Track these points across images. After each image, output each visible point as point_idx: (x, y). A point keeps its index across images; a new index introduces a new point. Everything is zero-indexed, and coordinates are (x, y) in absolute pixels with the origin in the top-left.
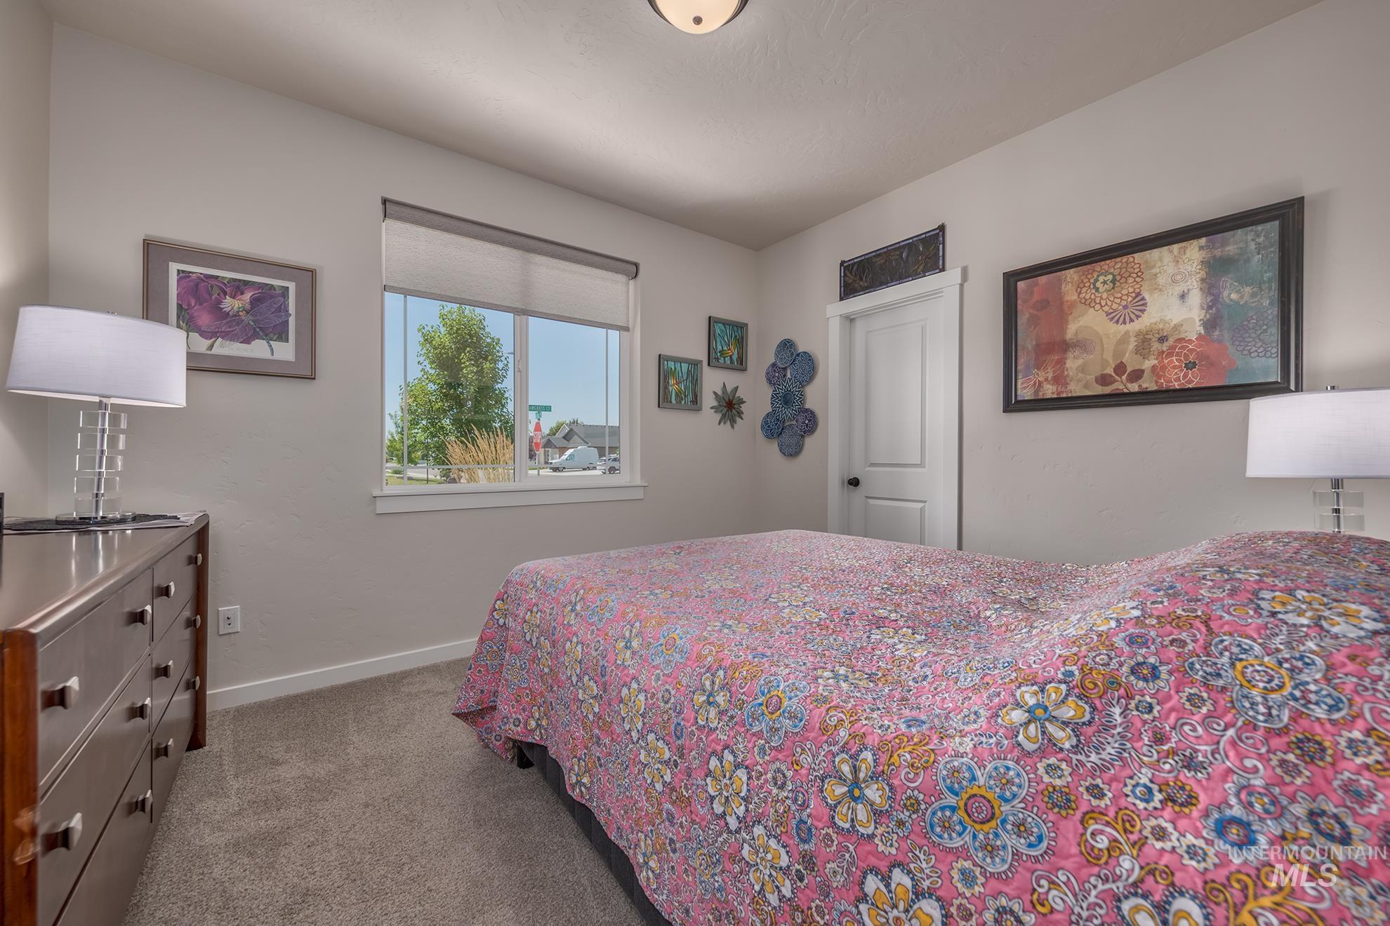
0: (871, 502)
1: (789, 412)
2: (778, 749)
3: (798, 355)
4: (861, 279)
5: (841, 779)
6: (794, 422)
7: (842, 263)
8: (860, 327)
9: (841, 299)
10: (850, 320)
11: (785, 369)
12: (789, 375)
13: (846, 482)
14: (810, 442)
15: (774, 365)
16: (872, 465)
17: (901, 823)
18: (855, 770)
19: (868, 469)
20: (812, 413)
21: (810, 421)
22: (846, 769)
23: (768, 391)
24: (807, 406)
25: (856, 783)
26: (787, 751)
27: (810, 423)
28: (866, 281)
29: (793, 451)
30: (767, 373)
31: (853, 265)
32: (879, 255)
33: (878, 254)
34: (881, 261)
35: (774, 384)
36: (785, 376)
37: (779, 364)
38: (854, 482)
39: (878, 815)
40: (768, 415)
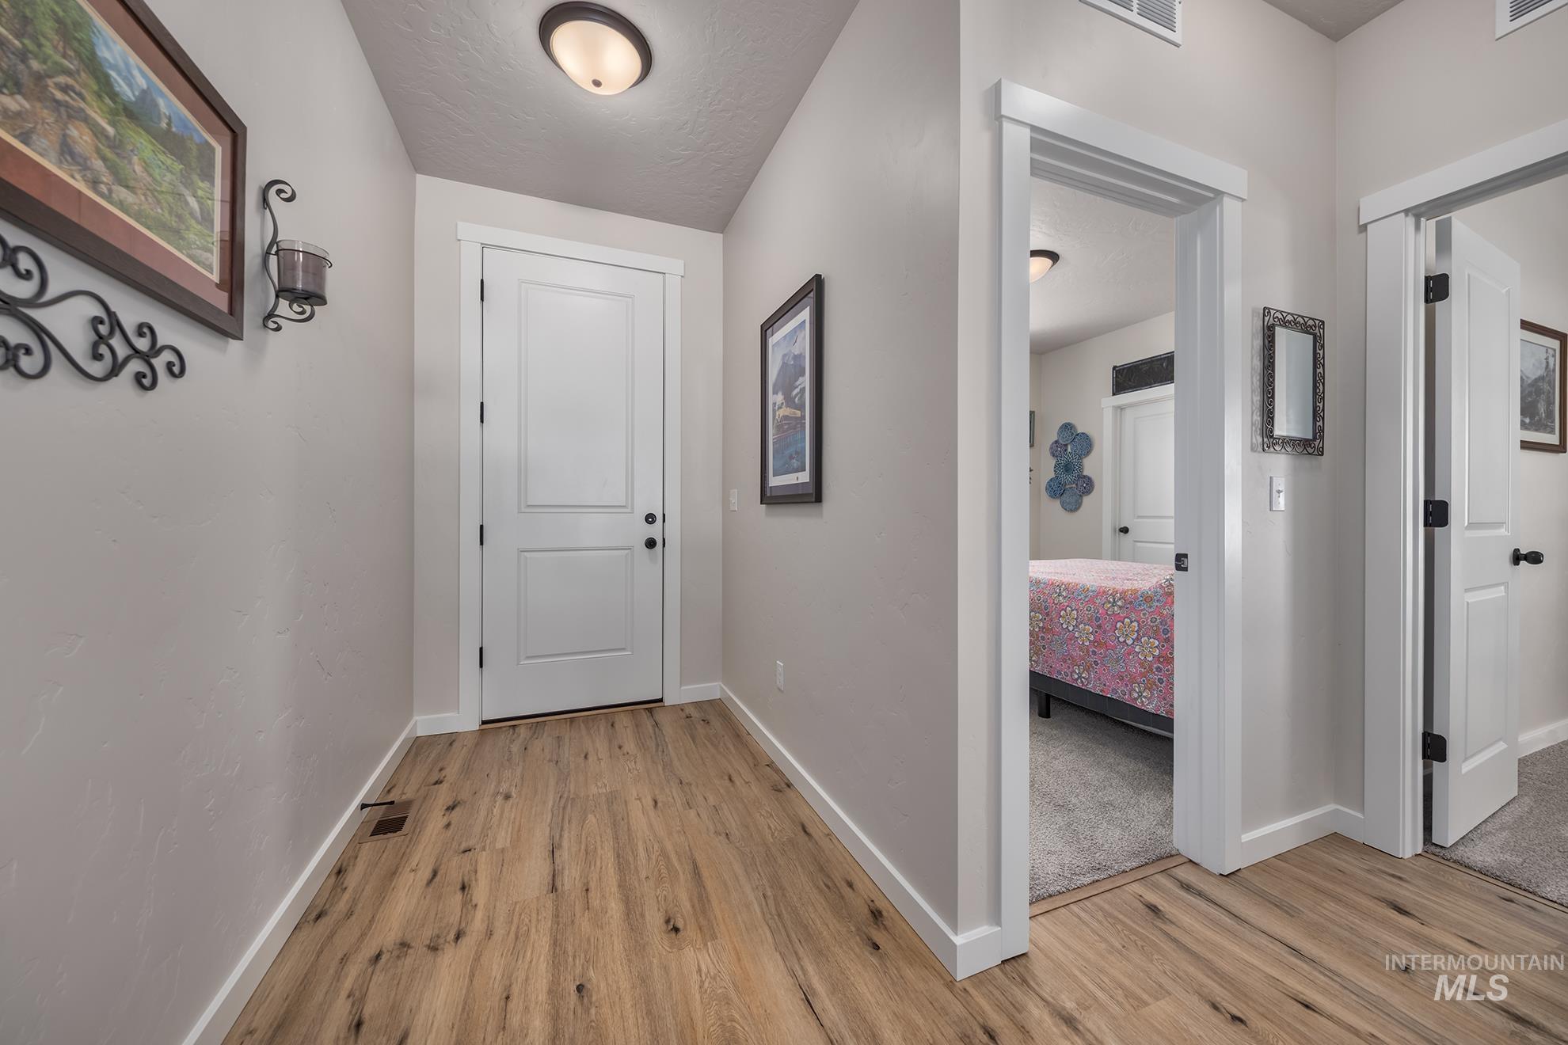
0: (1139, 544)
1: (1070, 478)
2: (1089, 601)
3: (1077, 435)
4: (1130, 380)
5: (1110, 602)
6: (1074, 485)
7: (1114, 368)
8: (1129, 415)
9: (1114, 394)
10: (1121, 409)
11: (1066, 445)
12: (1069, 450)
13: (1117, 529)
14: (1087, 500)
15: (1056, 442)
16: (1139, 517)
17: (1127, 608)
18: (1114, 599)
19: (1135, 520)
20: (1090, 479)
21: (1087, 484)
22: (1111, 600)
23: (1052, 462)
24: (1085, 473)
25: (1114, 602)
26: (1092, 601)
27: (1087, 485)
28: (1134, 382)
29: (1073, 507)
30: (1051, 448)
31: (1124, 369)
32: (1144, 364)
33: (1144, 362)
34: (1145, 368)
35: (1057, 456)
36: (1066, 450)
37: (1061, 441)
38: (1125, 530)
39: (1121, 608)
40: (1051, 480)
